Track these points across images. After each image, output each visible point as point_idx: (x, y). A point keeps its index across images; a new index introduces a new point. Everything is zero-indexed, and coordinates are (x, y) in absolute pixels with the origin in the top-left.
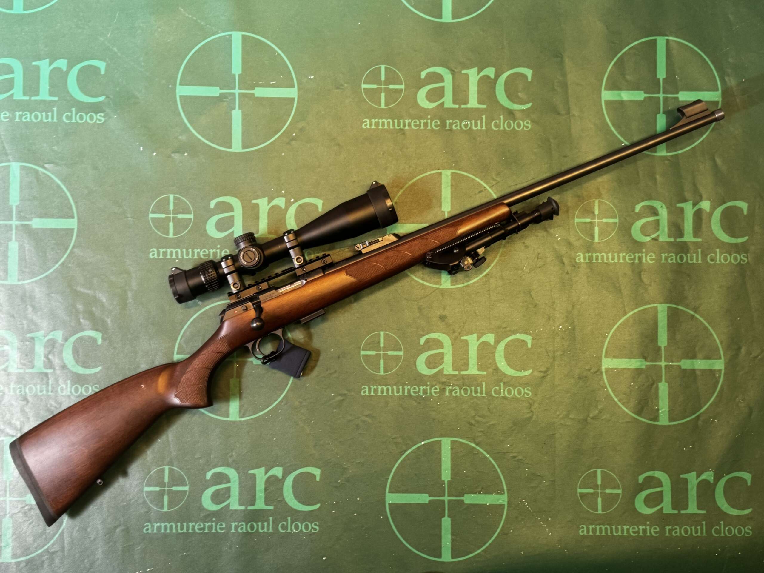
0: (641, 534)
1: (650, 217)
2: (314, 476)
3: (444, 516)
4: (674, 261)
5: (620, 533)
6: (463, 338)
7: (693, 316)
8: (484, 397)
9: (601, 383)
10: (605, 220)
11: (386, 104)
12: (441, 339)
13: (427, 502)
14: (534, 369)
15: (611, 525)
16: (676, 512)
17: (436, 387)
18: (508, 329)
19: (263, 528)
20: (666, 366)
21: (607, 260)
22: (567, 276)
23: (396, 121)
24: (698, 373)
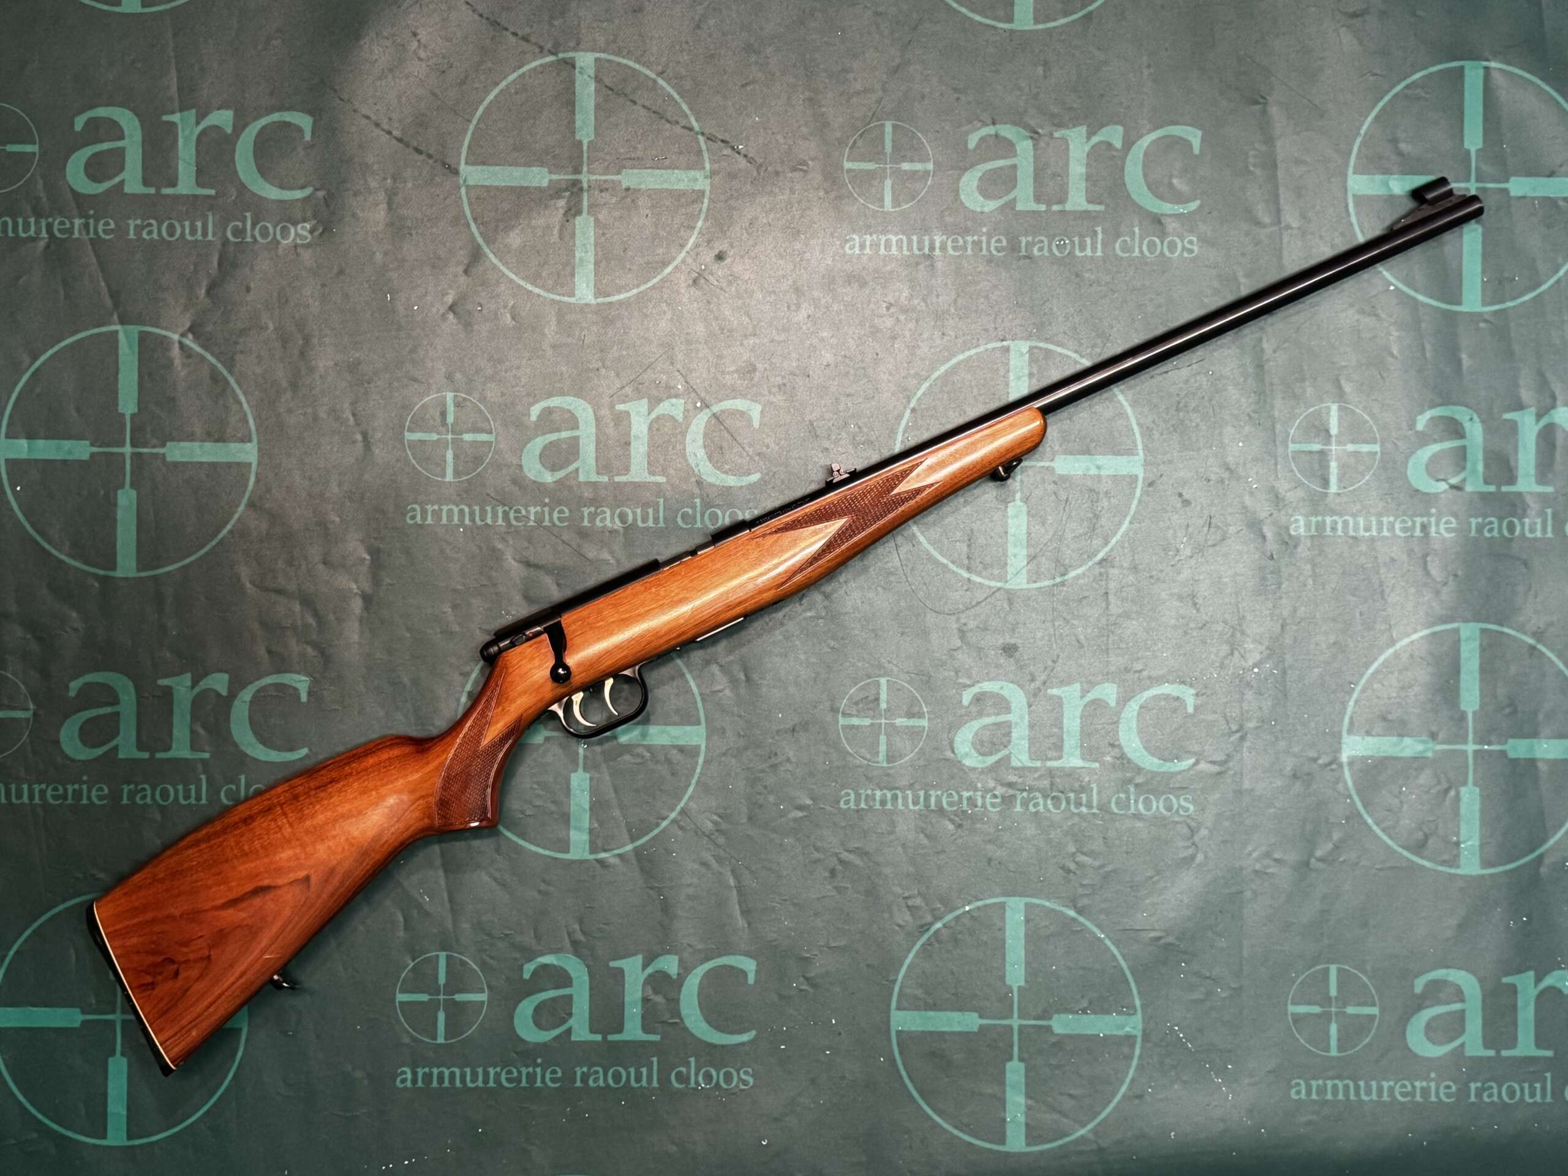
0: (1418, 1098)
1: (1448, 440)
2: (744, 973)
3: (1011, 1059)
4: (1495, 533)
5: (1374, 1097)
6: (1049, 691)
7: (1533, 648)
8: (1094, 814)
9: (1340, 787)
10: (1350, 447)
11: (896, 202)
12: (1005, 693)
13: (975, 1029)
14: (1199, 757)
15: (1355, 1080)
16: (1491, 1053)
17: (996, 793)
18: (1145, 673)
19: (638, 1079)
20: (1476, 752)
21: (1354, 531)
22: (1272, 563)
23: (915, 238)
24: (1540, 765)
